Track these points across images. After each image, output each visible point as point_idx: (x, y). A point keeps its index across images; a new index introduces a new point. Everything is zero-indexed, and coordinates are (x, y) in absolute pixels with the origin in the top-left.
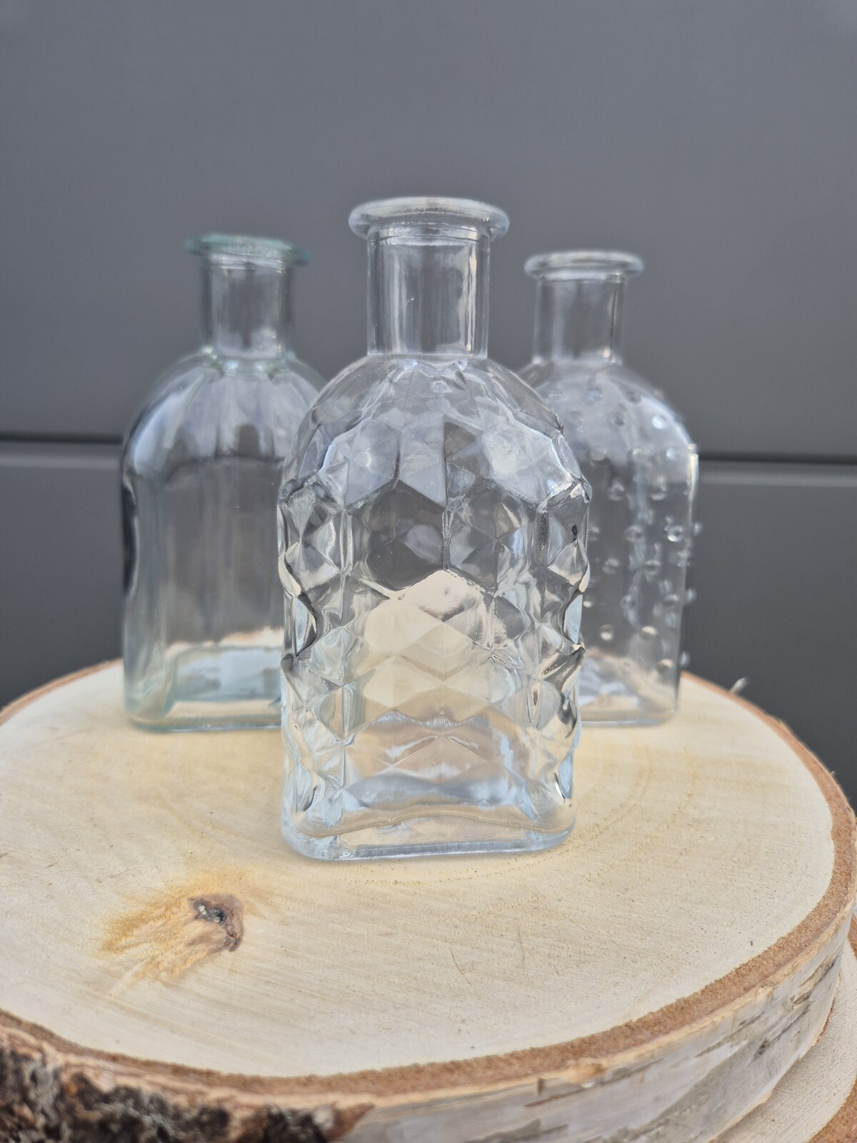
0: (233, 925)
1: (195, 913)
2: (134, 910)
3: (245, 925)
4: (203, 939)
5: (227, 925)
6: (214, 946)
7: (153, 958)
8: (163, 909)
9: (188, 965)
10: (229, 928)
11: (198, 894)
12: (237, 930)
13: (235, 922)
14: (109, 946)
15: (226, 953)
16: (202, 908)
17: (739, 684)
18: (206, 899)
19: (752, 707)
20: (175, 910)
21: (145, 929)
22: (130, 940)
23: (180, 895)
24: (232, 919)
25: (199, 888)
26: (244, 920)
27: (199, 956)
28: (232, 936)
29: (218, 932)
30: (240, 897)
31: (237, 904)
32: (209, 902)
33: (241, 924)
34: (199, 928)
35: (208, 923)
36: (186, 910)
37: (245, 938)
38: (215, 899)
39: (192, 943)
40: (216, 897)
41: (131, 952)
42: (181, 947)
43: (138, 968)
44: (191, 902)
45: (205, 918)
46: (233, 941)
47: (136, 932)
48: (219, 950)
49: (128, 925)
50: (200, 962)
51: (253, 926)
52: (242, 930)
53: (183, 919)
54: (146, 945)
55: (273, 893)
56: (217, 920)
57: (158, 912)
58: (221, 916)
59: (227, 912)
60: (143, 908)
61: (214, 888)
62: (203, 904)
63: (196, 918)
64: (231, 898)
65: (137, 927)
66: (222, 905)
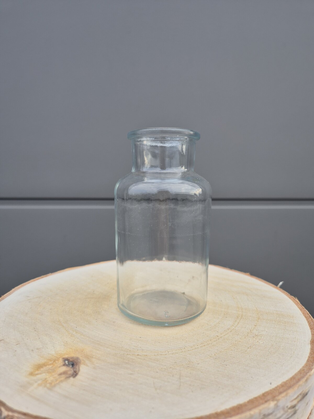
1: (64, 363)
2: (42, 361)
3: (81, 369)
4: (65, 373)
5: (74, 368)
6: (67, 376)
7: (46, 379)
8: (53, 362)
9: (58, 382)
10: (75, 369)
11: (66, 356)
12: (77, 370)
13: (77, 367)
14: (31, 374)
15: (72, 379)
16: (67, 362)
17: (281, 283)
18: (69, 359)
19: (286, 292)
20: (57, 362)
21: (45, 368)
22: (39, 372)
23: (59, 356)
24: (76, 366)
25: (67, 354)
27: (62, 379)
28: (75, 372)
29: (70, 370)
30: (81, 358)
31: (79, 361)
33: (79, 368)
34: (64, 369)
35: (67, 367)
36: (61, 362)
37: (80, 373)
38: (72, 359)
39: (61, 374)
41: (39, 376)
42: (56, 376)
43: (39, 382)
44: (63, 359)
45: (67, 365)
46: (75, 374)
47: (42, 369)
48: (69, 377)
49: (39, 367)
50: (62, 381)
51: (83, 369)
52: (79, 370)
53: (59, 365)
54: (44, 374)
55: (93, 357)
56: (71, 366)
57: (50, 362)
58: (73, 365)
59: (75, 364)
60: (46, 361)
61: (72, 355)
62: (67, 360)
63: (64, 365)
64: (78, 358)
65: (42, 367)
66: (74, 361)
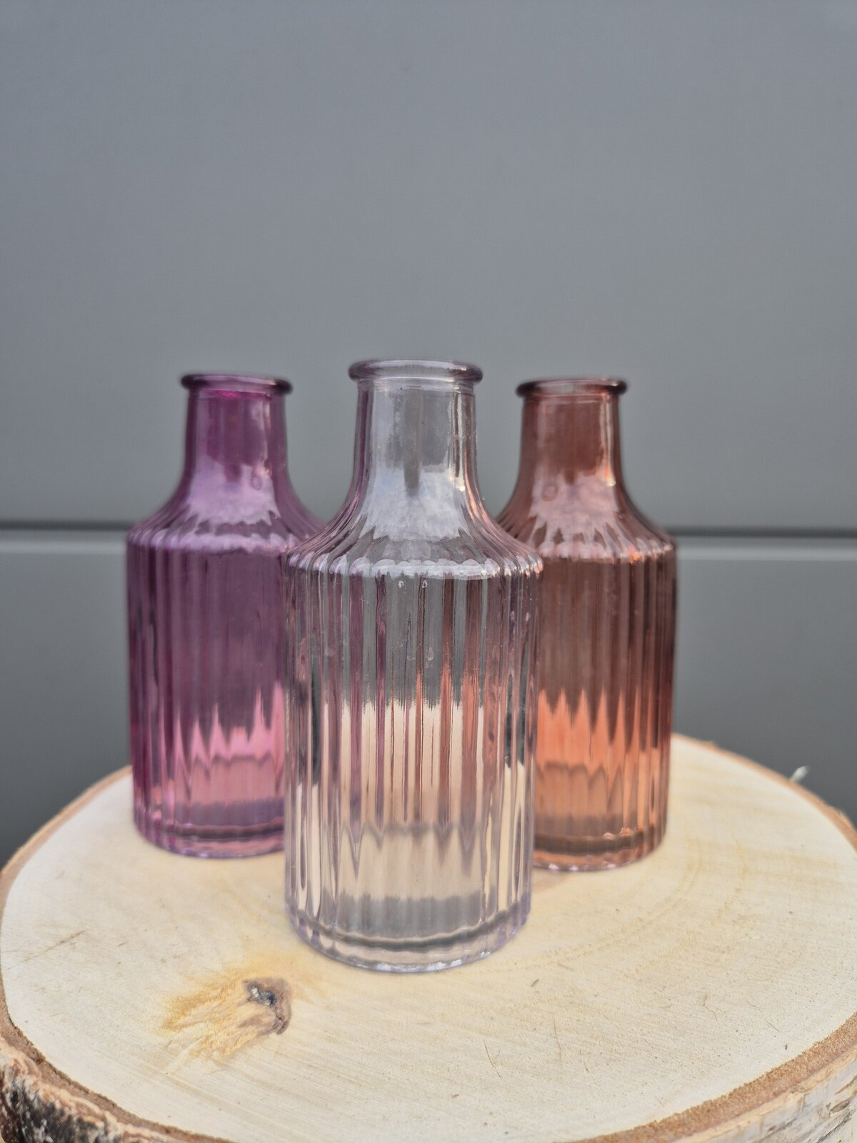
0: (281, 1008)
1: (248, 995)
2: (193, 990)
3: (294, 1009)
4: (254, 1021)
5: (276, 1008)
6: (262, 1029)
7: (208, 1038)
8: (219, 990)
9: (239, 1046)
10: (279, 1011)
11: (252, 976)
12: (285, 1014)
13: (284, 1006)
14: (169, 1025)
15: (273, 1035)
16: (255, 991)
17: (800, 772)
18: (259, 982)
19: (812, 796)
20: (230, 991)
21: (201, 1009)
22: (188, 1019)
23: (235, 977)
24: (281, 1002)
25: (253, 971)
26: (292, 1004)
27: (249, 1037)
28: (280, 1019)
29: (265, 1013)
30: (290, 981)
31: (287, 988)
32: (262, 985)
33: (289, 1007)
34: (250, 1010)
35: (259, 1006)
36: (240, 993)
37: (292, 1022)
38: (268, 983)
39: (244, 1025)
40: (268, 980)
41: (187, 1030)
42: (233, 1028)
43: (192, 1046)
44: (245, 984)
45: (257, 1000)
46: (281, 1025)
47: (194, 1012)
48: (267, 1032)
49: (186, 1005)
50: (249, 1044)
51: (300, 1010)
52: (290, 1014)
53: (237, 1001)
54: (202, 1025)
56: (268, 1003)
57: (214, 993)
58: (272, 999)
59: (277, 996)
60: (202, 989)
61: (267, 972)
62: (256, 987)
63: (249, 1000)
64: (282, 982)
65: (194, 1006)
66: (274, 987)
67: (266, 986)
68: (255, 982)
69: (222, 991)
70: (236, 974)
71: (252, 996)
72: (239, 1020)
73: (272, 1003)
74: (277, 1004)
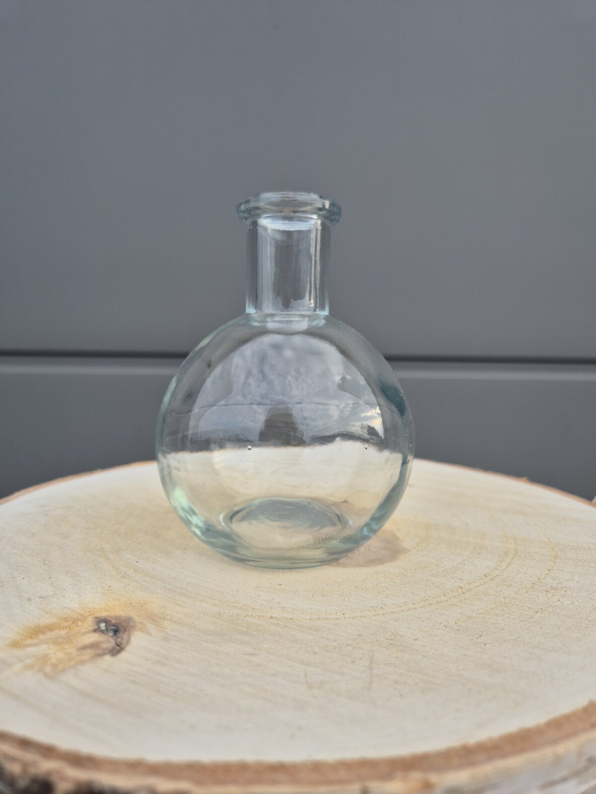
0: (122, 638)
1: (96, 627)
2: (47, 620)
3: (133, 638)
4: (93, 646)
5: (118, 637)
6: (99, 652)
7: (46, 656)
8: (70, 623)
9: (72, 663)
10: (119, 640)
11: (104, 614)
12: (124, 642)
13: (125, 636)
14: (15, 645)
15: (108, 658)
16: (103, 626)
18: (108, 619)
20: (80, 623)
21: (49, 635)
22: (35, 641)
23: (88, 614)
24: (124, 633)
25: (105, 611)
26: (133, 635)
27: (85, 657)
28: (118, 645)
29: (108, 641)
30: (137, 619)
31: (132, 624)
32: (110, 621)
33: (129, 638)
34: (95, 637)
35: (103, 635)
36: (90, 623)
37: (128, 648)
38: (116, 620)
39: (84, 648)
40: (117, 618)
41: (30, 649)
42: (72, 650)
43: (29, 661)
44: (95, 619)
45: (102, 632)
46: (117, 649)
47: (41, 636)
48: (104, 654)
49: (37, 631)
50: (82, 662)
51: (137, 641)
52: (128, 642)
53: (83, 631)
54: (44, 646)
55: (164, 618)
56: (111, 634)
57: (65, 624)
58: (116, 632)
59: (121, 629)
60: (54, 620)
62: (104, 622)
63: (95, 631)
64: (129, 619)
65: (43, 633)
66: (120, 623)
67: (114, 621)
68: (105, 619)
69: (73, 623)
70: (89, 612)
71: (99, 627)
72: (80, 644)
73: (115, 634)
74: (120, 635)
